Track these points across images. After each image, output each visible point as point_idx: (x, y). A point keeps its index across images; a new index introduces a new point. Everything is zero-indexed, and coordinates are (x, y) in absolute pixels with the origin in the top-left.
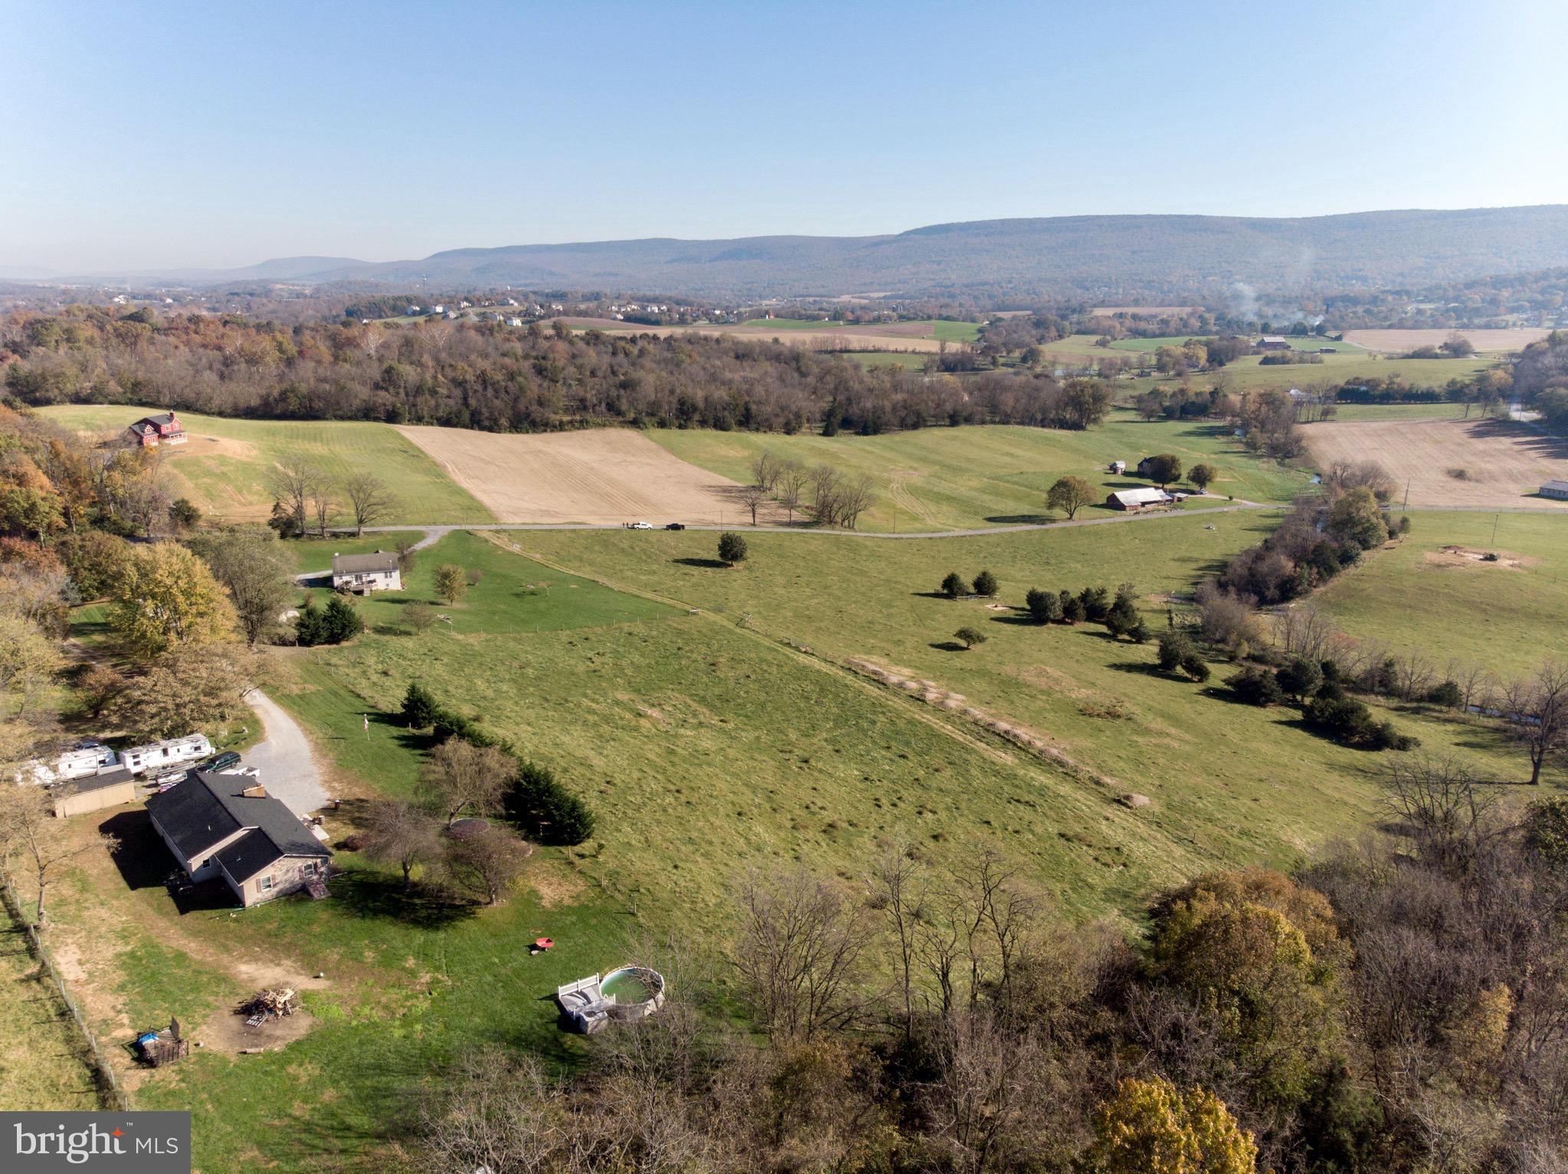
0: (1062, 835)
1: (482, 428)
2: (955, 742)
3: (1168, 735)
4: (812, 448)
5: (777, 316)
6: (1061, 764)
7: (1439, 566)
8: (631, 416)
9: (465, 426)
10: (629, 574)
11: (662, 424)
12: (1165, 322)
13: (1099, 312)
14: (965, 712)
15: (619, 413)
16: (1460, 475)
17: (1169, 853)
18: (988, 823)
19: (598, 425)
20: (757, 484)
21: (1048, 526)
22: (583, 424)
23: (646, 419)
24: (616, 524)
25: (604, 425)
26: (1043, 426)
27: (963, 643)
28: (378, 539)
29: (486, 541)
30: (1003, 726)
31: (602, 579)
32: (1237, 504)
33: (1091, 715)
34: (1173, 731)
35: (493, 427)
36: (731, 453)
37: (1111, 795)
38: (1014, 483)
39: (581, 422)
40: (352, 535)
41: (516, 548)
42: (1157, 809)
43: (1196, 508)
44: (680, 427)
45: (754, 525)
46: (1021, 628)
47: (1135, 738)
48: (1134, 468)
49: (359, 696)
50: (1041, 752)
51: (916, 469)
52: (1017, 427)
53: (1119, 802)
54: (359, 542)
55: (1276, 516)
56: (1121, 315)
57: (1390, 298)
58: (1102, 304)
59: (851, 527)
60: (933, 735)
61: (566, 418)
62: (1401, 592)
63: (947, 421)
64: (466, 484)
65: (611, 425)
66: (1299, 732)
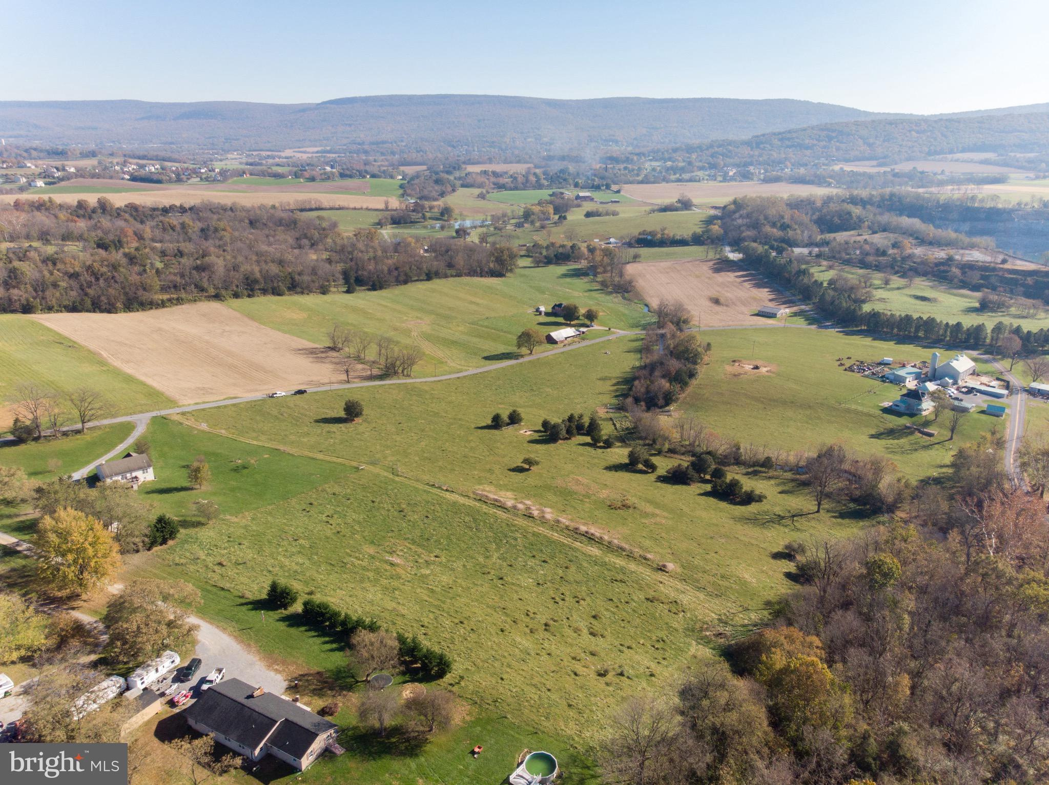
0: (648, 599)
1: (102, 311)
2: (564, 544)
3: (657, 515)
4: (346, 306)
5: (251, 174)
6: (623, 549)
7: (735, 375)
8: (212, 291)
9: (88, 311)
10: (292, 437)
11: (236, 296)
12: (514, 178)
13: (471, 169)
14: (558, 521)
15: (202, 290)
16: (716, 301)
17: (698, 598)
18: (611, 600)
19: (190, 301)
20: (331, 345)
21: (521, 360)
22: (179, 301)
23: (223, 292)
24: (258, 395)
25: (195, 301)
26: (482, 276)
27: (527, 466)
28: (99, 432)
29: (181, 424)
30: (583, 528)
31: (282, 448)
32: (614, 333)
33: (615, 508)
34: (657, 511)
35: (110, 309)
36: (295, 316)
37: (655, 566)
38: (487, 327)
39: (178, 299)
40: (78, 432)
41: (204, 426)
42: (679, 570)
43: (594, 338)
44: (249, 296)
45: (348, 382)
46: (547, 446)
47: (643, 521)
48: (550, 310)
49: (223, 589)
50: (610, 543)
51: (421, 319)
52: (468, 278)
53: (661, 569)
54: (87, 437)
55: (637, 340)
56: (485, 172)
57: (635, 158)
58: (470, 162)
59: (409, 376)
60: (550, 542)
61: (166, 297)
62: (722, 394)
63: (423, 277)
64: (129, 369)
65: (200, 300)
66: (712, 499)
